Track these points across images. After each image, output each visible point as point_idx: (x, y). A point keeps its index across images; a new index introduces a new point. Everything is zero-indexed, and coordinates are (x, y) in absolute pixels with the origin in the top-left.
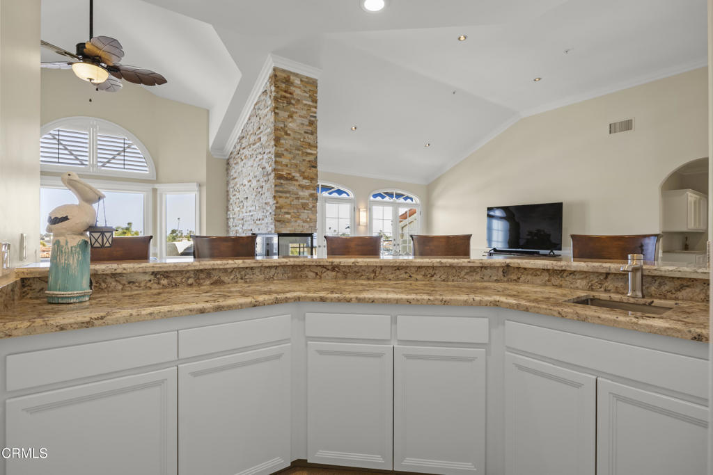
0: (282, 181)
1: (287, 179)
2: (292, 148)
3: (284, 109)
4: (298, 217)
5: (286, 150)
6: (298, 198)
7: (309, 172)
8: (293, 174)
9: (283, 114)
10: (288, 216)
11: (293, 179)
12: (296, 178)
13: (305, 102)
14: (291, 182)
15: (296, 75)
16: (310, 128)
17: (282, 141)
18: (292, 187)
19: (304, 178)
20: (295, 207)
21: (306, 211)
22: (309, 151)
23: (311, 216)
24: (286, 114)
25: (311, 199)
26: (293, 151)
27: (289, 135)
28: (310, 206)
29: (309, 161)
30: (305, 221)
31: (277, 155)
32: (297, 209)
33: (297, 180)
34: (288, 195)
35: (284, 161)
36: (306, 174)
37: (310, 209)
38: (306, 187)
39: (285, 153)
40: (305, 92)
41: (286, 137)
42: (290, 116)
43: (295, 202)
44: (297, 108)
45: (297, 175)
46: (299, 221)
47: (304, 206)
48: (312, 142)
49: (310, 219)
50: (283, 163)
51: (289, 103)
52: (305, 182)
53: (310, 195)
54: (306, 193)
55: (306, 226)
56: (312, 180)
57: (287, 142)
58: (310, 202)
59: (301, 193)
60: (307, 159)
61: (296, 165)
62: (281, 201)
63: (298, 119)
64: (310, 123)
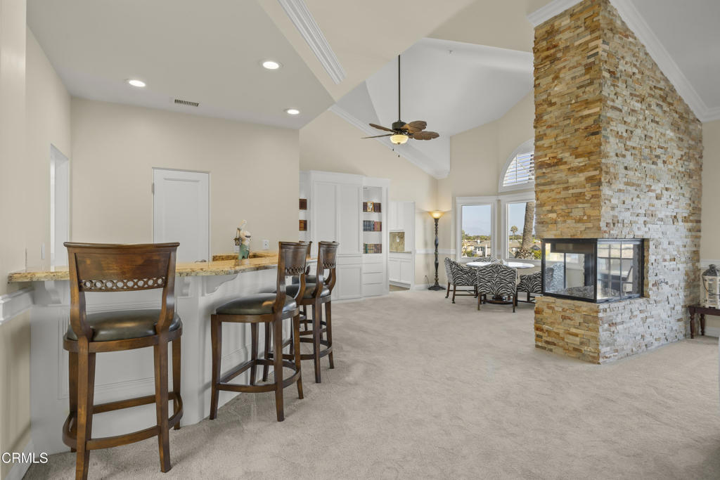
0: (544, 170)
1: (549, 165)
2: (558, 121)
3: (546, 74)
4: (568, 215)
5: (550, 126)
6: (567, 189)
7: (587, 145)
8: (560, 156)
9: (546, 81)
10: (553, 216)
11: (560, 162)
12: (564, 160)
13: (577, 43)
14: (557, 168)
15: (563, 14)
16: (587, 77)
17: (545, 117)
18: (560, 174)
19: (577, 156)
20: (564, 201)
21: (580, 206)
22: (586, 112)
23: (593, 213)
24: (550, 78)
25: (588, 185)
26: (560, 124)
27: (554, 104)
28: (588, 196)
29: (586, 128)
30: (580, 221)
31: (539, 138)
32: (566, 203)
33: (566, 163)
34: (553, 187)
35: (546, 142)
36: (581, 149)
37: (588, 201)
38: (580, 170)
39: (548, 131)
40: (578, 27)
41: (549, 109)
42: (556, 78)
43: (564, 194)
44: (566, 60)
45: (566, 156)
46: (569, 221)
47: (579, 197)
48: (591, 97)
49: (589, 217)
50: (545, 146)
51: (554, 61)
52: (579, 162)
53: (589, 179)
54: (582, 177)
55: (581, 227)
56: (590, 154)
57: (552, 115)
58: (588, 191)
59: (572, 180)
60: (583, 125)
61: (564, 142)
62: (543, 196)
63: (566, 75)
64: (588, 68)
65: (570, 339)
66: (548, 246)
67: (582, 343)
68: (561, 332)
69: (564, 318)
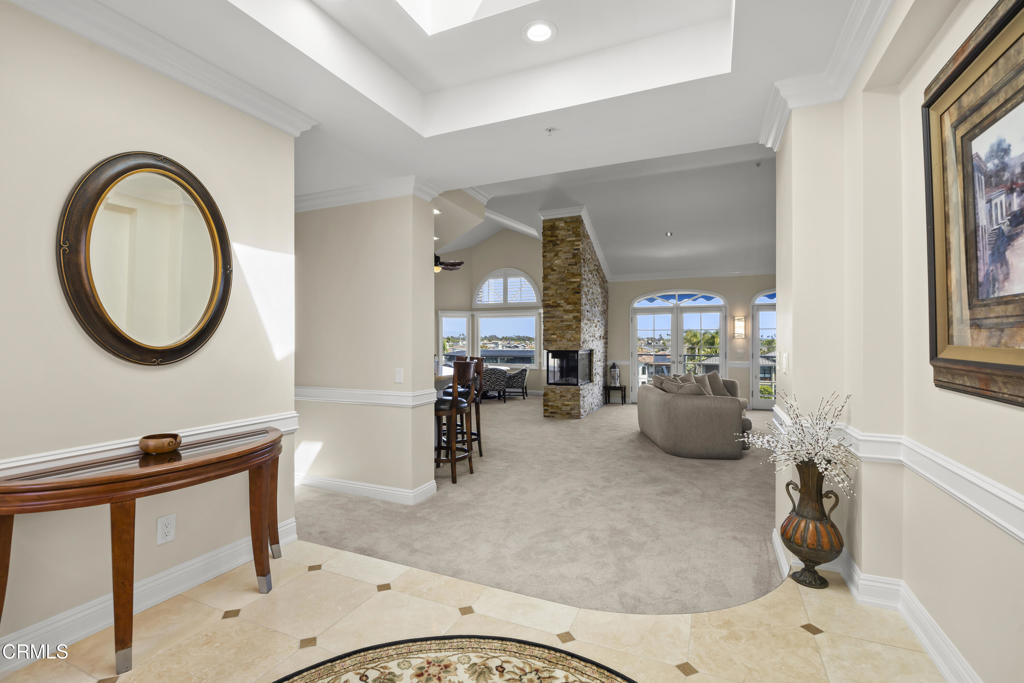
0: (548, 309)
1: (552, 307)
2: (557, 281)
3: (550, 251)
4: (563, 337)
5: (552, 283)
6: (562, 321)
7: (574, 298)
8: (559, 302)
9: (550, 255)
10: (554, 337)
11: (559, 305)
13: (569, 239)
14: (556, 308)
15: (560, 219)
16: (573, 261)
17: (549, 277)
18: (558, 312)
19: (569, 304)
20: (561, 328)
21: (570, 332)
22: (574, 280)
23: (577, 336)
24: (552, 254)
25: (574, 321)
26: (559, 283)
27: (554, 270)
28: (575, 327)
29: (574, 289)
30: (570, 340)
31: (545, 289)
32: (562, 330)
33: (562, 306)
34: (554, 319)
35: (550, 292)
36: (570, 301)
37: (575, 330)
38: (571, 312)
39: (552, 286)
40: (569, 230)
41: (552, 273)
42: (556, 255)
43: (560, 324)
44: (561, 247)
45: (562, 302)
46: (564, 341)
47: (569, 327)
48: (575, 272)
49: (575, 338)
50: (549, 294)
51: (555, 245)
52: (569, 307)
53: (575, 317)
54: (571, 316)
55: (570, 344)
56: (575, 304)
57: (553, 277)
58: (574, 324)
59: (566, 317)
60: (571, 287)
61: (560, 294)
62: (548, 325)
63: (562, 256)
64: (574, 256)
65: (564, 408)
66: (550, 355)
67: (571, 409)
68: (559, 405)
69: (561, 396)
